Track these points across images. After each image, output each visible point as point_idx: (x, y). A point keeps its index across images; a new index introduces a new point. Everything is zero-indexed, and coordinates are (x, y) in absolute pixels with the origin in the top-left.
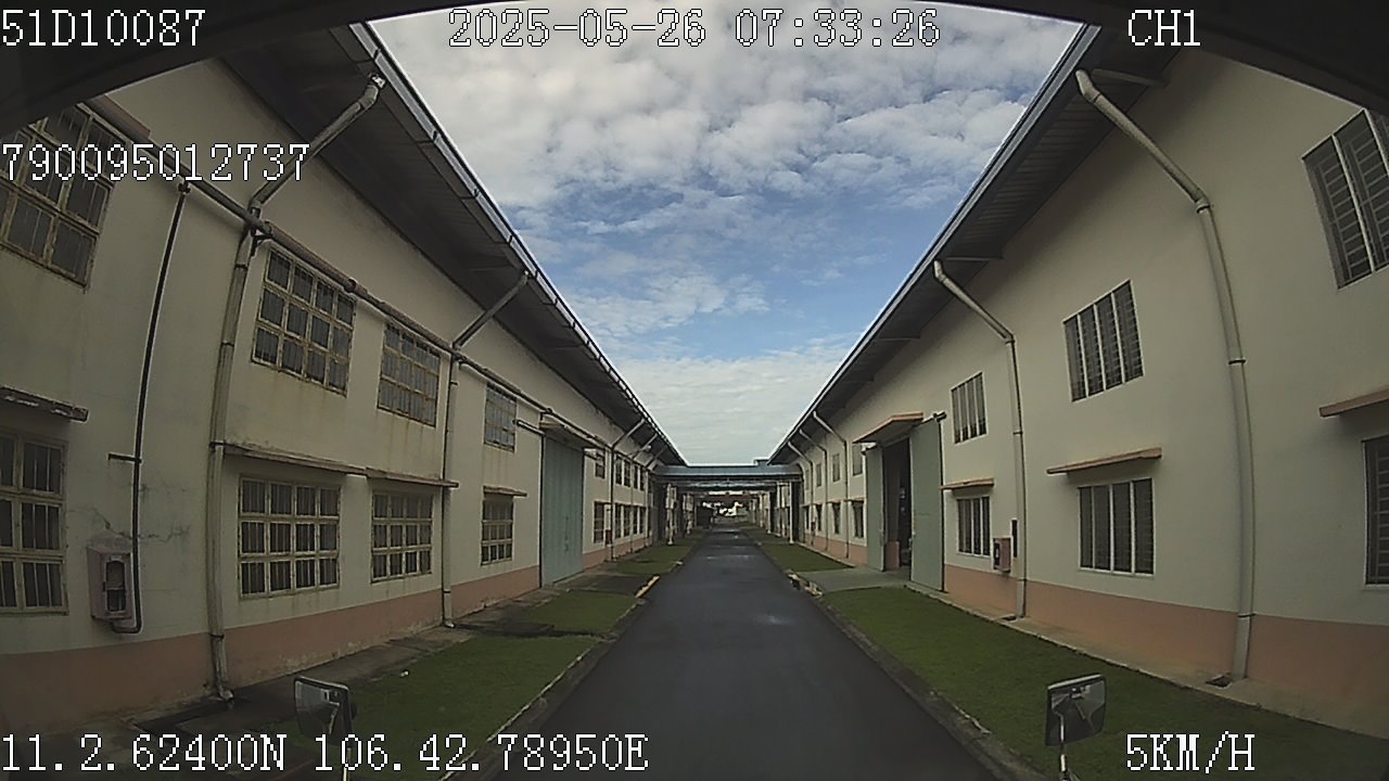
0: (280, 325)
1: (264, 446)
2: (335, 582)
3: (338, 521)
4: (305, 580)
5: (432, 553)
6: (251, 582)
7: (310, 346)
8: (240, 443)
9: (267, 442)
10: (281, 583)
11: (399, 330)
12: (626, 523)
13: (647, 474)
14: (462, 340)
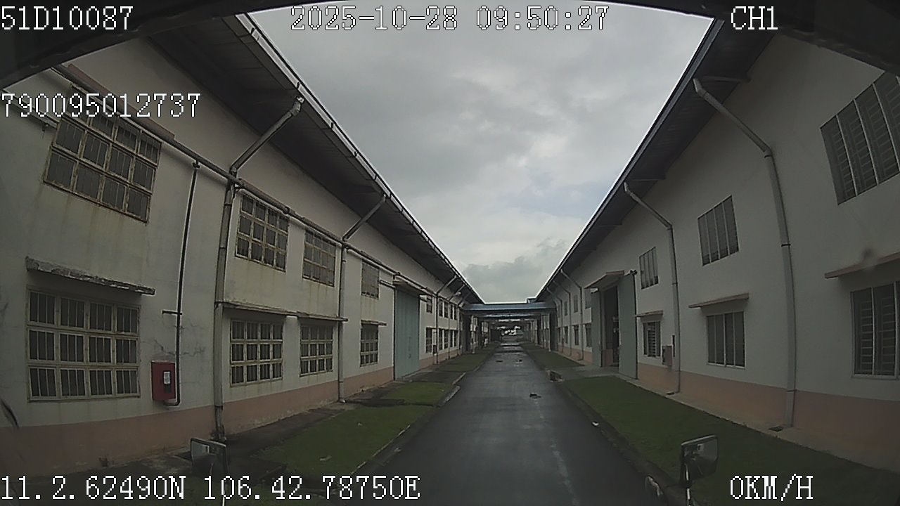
0: (249, 235)
1: (244, 302)
2: (280, 376)
3: (282, 342)
4: (265, 376)
5: (333, 360)
6: (237, 377)
7: (266, 245)
8: (230, 301)
9: (245, 300)
10: (252, 378)
11: (313, 233)
12: (446, 340)
13: (458, 310)
14: (348, 235)
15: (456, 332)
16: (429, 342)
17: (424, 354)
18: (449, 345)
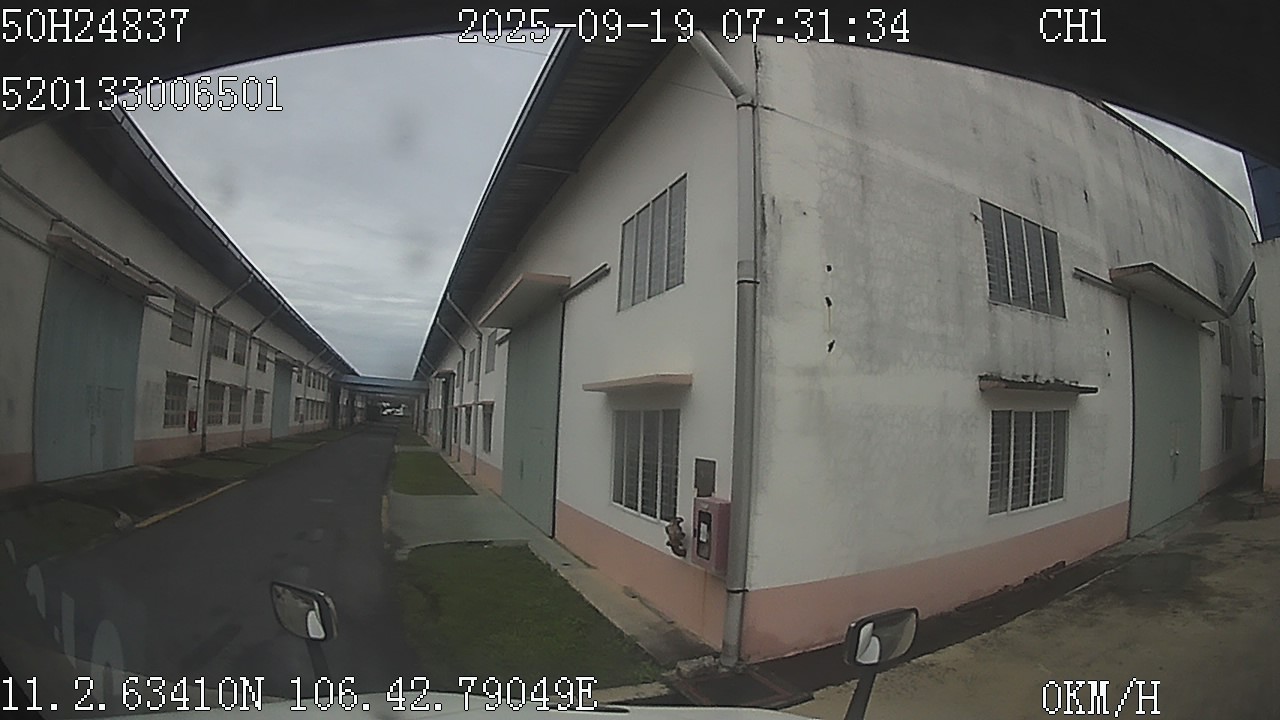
2: (221, 423)
3: (223, 402)
4: (217, 422)
5: (241, 416)
9: (214, 378)
10: (214, 422)
12: (312, 411)
13: (327, 381)
14: (255, 330)
15: (323, 403)
16: (297, 411)
17: (293, 423)
18: (315, 417)
